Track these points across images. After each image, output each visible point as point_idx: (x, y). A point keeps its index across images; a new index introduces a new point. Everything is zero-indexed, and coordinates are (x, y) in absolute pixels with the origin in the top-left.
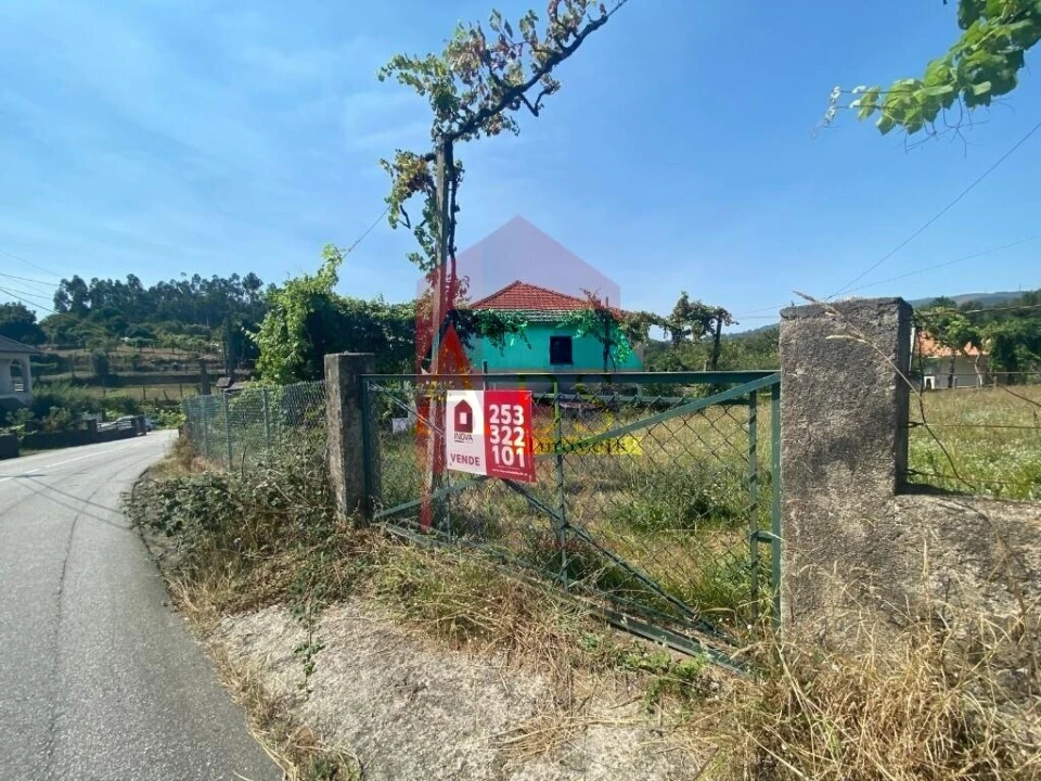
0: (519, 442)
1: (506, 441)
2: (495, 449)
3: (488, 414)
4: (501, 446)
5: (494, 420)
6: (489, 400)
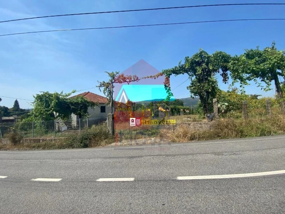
4: (138, 123)
5: (137, 120)
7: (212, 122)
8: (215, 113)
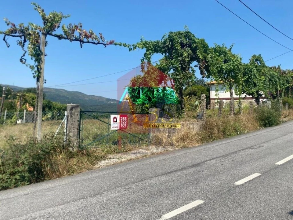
0: (126, 123)
1: (124, 123)
2: (121, 125)
3: (120, 119)
4: (122, 124)
7: (201, 123)
8: (203, 111)
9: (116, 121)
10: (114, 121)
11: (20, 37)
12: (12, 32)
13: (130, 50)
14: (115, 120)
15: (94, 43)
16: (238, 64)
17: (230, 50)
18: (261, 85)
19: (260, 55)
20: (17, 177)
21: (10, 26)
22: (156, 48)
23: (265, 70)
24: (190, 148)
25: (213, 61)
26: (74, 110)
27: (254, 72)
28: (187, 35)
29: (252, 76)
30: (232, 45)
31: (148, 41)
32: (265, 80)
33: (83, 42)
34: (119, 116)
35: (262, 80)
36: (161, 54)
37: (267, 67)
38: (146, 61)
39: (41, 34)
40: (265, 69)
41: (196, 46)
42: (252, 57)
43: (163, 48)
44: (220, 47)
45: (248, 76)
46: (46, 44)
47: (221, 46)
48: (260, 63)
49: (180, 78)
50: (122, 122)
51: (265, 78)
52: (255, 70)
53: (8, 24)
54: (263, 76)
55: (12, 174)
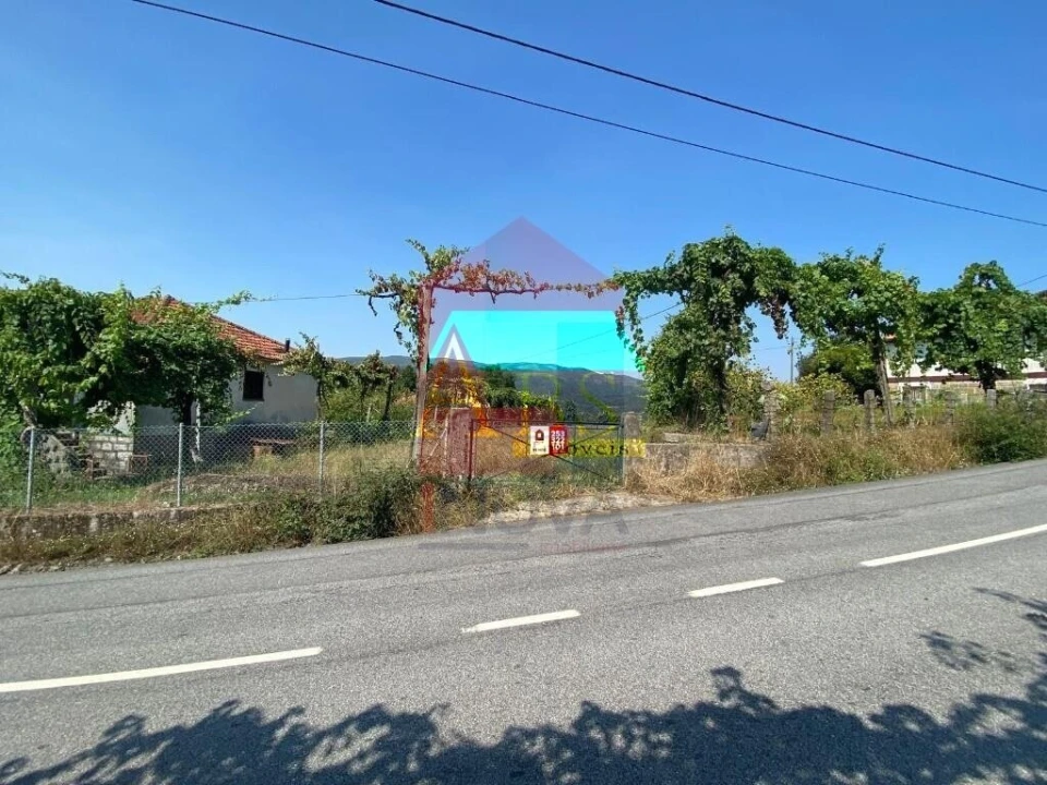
0: (563, 442)
1: (558, 442)
2: (553, 445)
3: (551, 434)
5: (553, 435)
6: (551, 429)
7: (762, 446)
8: (770, 420)
9: (542, 439)
10: (537, 439)
11: (392, 296)
12: (379, 291)
13: (590, 295)
14: (540, 435)
15: (516, 292)
16: (895, 296)
17: (876, 262)
18: (995, 344)
19: (993, 263)
20: (357, 526)
21: (377, 281)
22: (653, 284)
23: (1008, 304)
24: (705, 504)
25: (806, 297)
26: (458, 418)
27: (966, 311)
28: (731, 244)
29: (962, 323)
30: (881, 250)
31: (631, 271)
32: (1010, 332)
33: (497, 293)
34: (547, 428)
35: (998, 332)
36: (667, 295)
37: (1018, 294)
38: (627, 315)
39: (424, 289)
40: (1012, 299)
41: (753, 269)
42: (966, 269)
43: (669, 281)
44: (837, 260)
45: (947, 323)
46: (432, 304)
47: (842, 256)
48: (997, 285)
49: (710, 345)
50: (554, 439)
51: (1009, 326)
52: (968, 307)
53: (373, 279)
54: (1003, 321)
55: (350, 520)
